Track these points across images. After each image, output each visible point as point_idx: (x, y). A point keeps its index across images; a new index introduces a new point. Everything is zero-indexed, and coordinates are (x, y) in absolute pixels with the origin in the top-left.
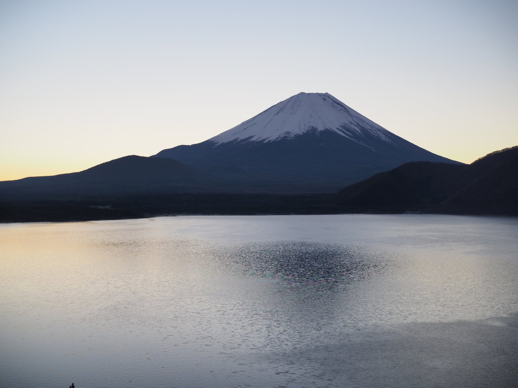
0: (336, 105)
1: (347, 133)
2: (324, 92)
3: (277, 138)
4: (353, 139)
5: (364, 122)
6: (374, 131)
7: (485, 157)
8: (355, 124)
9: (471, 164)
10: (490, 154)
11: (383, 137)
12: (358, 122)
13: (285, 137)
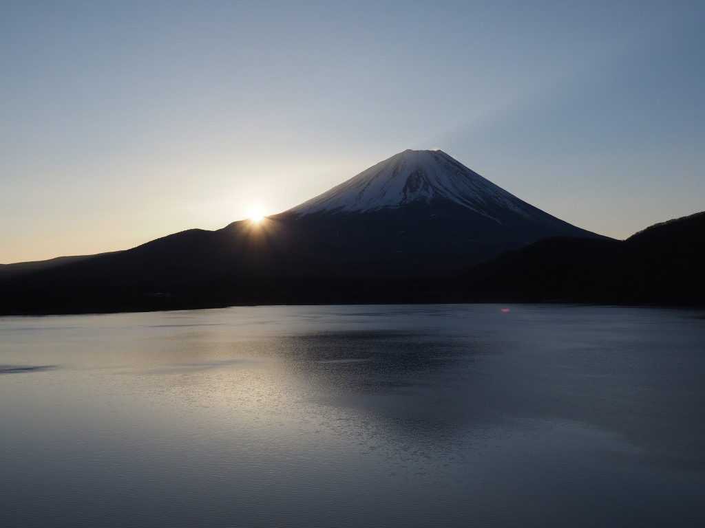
0: (451, 165)
1: (465, 200)
2: (435, 150)
3: (377, 208)
4: (471, 208)
5: (486, 187)
6: (500, 198)
7: (645, 230)
8: (476, 189)
9: (627, 240)
10: (651, 227)
11: (511, 207)
12: (479, 186)
13: (387, 206)
